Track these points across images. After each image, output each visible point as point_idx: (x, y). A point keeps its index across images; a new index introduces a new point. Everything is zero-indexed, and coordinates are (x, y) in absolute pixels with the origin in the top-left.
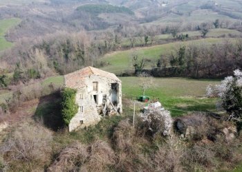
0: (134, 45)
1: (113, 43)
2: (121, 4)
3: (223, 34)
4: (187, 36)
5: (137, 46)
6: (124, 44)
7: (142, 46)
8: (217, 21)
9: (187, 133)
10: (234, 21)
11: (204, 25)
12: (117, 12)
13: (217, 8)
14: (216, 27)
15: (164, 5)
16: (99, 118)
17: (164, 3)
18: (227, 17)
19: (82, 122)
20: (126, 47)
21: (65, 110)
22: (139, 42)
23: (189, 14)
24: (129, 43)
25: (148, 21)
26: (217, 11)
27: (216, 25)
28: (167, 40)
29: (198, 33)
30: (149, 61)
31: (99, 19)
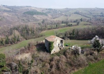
0: (52, 28)
1: (44, 27)
2: (42, 11)
3: (84, 24)
4: (72, 25)
5: (53, 28)
6: (48, 28)
7: (55, 28)
8: (82, 19)
9: (85, 54)
10: (88, 19)
11: (77, 20)
12: (41, 14)
13: (80, 14)
14: (81, 21)
15: (59, 12)
16: (59, 50)
17: (59, 11)
18: (85, 17)
19: (55, 51)
20: (49, 29)
21: (51, 48)
22: (54, 27)
23: (70, 16)
24: (50, 28)
25: (54, 18)
26: (80, 15)
27: (81, 20)
28: (64, 26)
29: (75, 23)
30: (62, 34)
31: (34, 17)
